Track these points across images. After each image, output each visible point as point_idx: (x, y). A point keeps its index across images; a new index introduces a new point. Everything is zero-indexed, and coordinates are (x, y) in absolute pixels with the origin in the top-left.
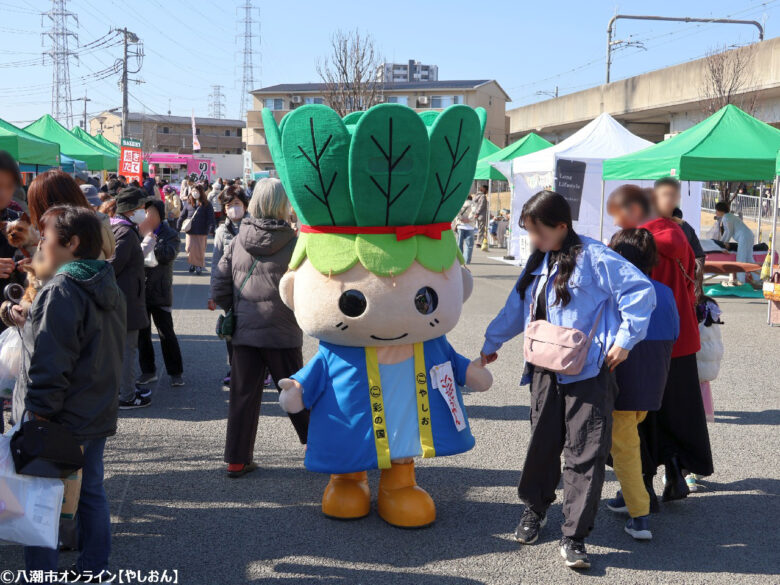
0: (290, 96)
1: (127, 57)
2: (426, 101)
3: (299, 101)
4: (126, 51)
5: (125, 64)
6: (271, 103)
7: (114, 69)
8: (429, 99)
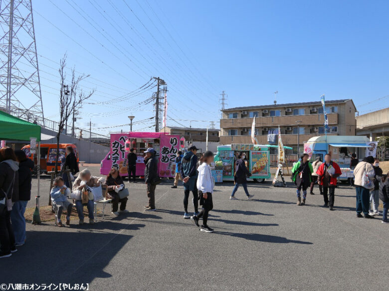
0: (242, 111)
1: (159, 91)
2: (315, 111)
3: (246, 113)
4: (158, 89)
5: (158, 95)
6: (231, 116)
7: (153, 98)
8: (317, 109)
